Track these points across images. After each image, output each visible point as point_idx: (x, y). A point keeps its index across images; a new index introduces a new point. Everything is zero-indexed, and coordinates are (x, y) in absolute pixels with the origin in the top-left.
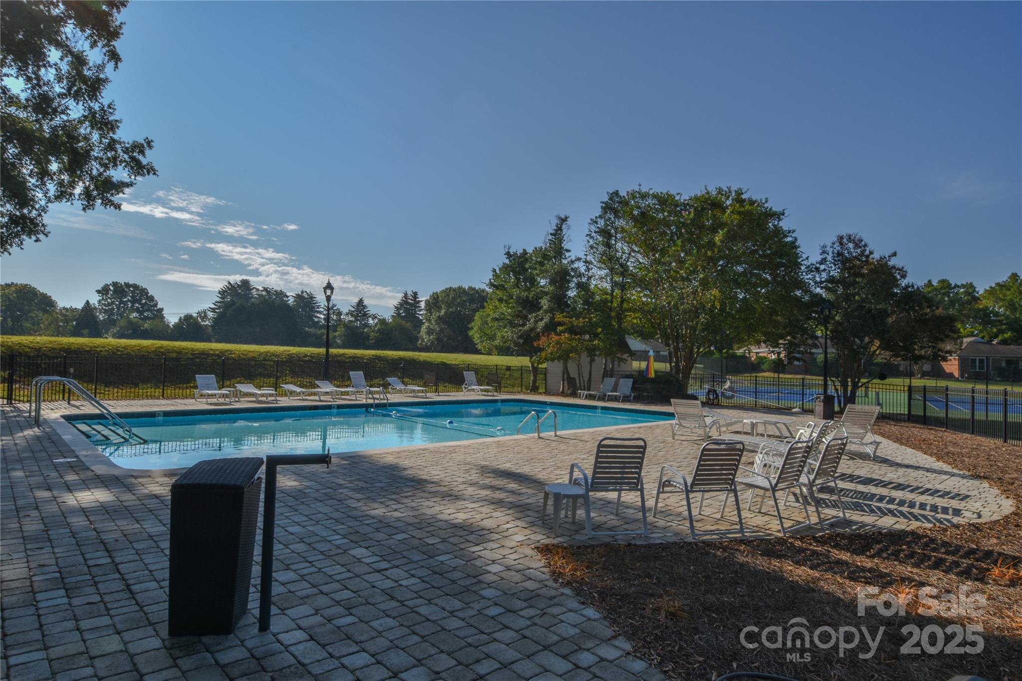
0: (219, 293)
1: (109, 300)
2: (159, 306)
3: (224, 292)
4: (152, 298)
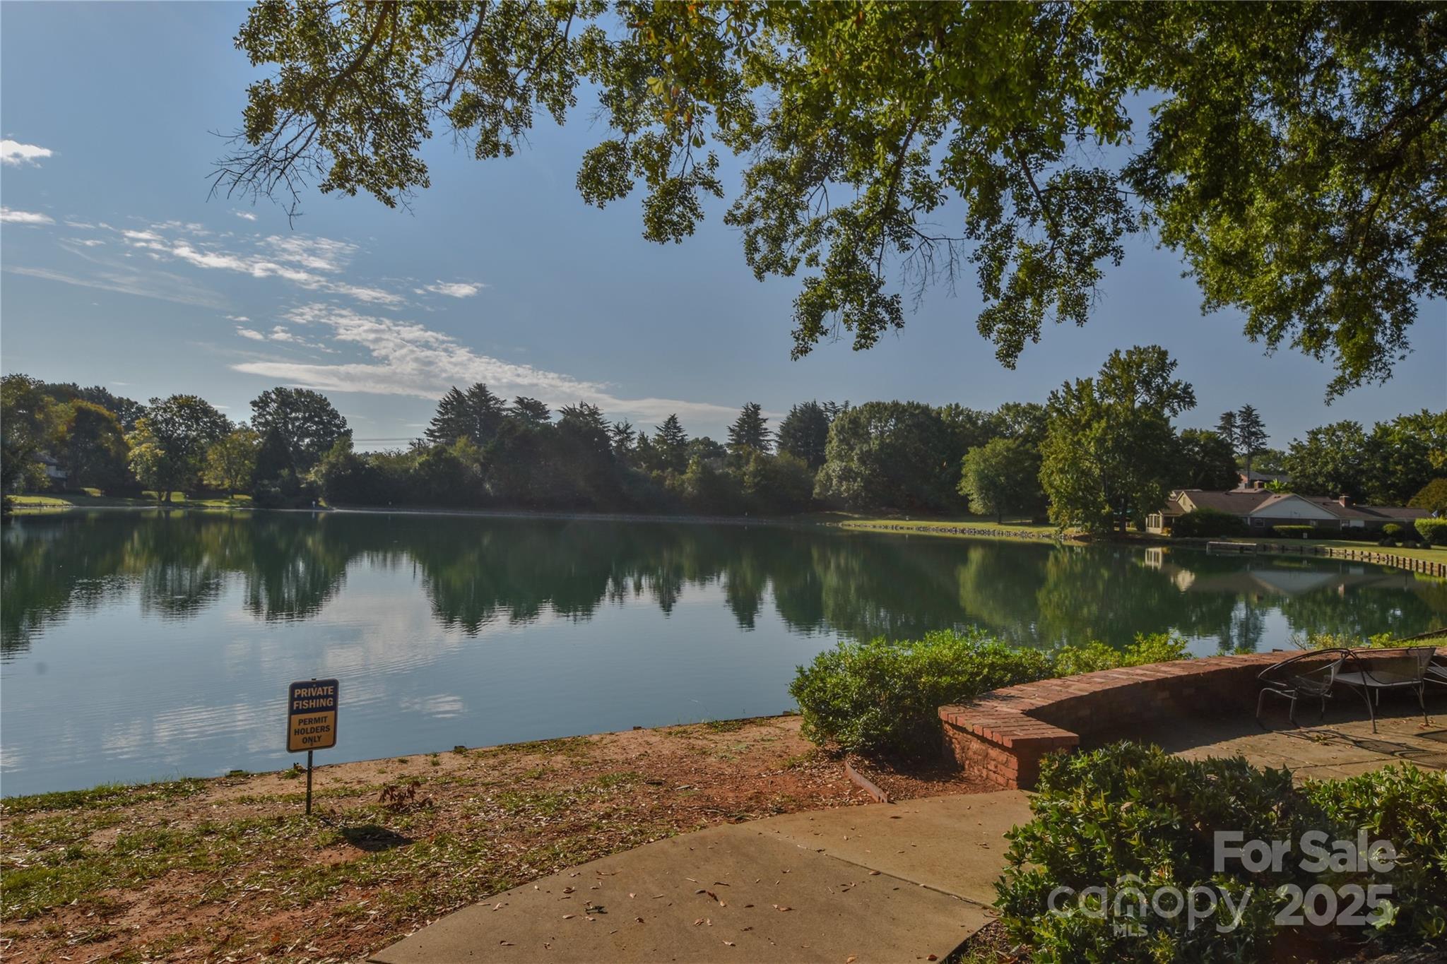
0: (441, 406)
1: (270, 418)
2: (348, 427)
3: (447, 403)
4: (335, 415)
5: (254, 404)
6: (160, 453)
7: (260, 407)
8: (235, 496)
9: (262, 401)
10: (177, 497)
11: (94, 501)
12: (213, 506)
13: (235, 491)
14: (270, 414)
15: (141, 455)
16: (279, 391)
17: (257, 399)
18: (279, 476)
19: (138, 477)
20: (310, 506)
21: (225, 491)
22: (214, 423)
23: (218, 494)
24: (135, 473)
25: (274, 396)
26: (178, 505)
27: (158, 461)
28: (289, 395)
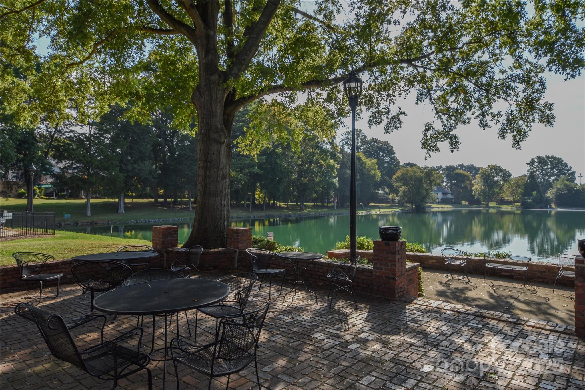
5: (528, 164)
6: (483, 187)
7: (530, 165)
8: (516, 204)
9: (531, 162)
10: (491, 204)
11: (465, 206)
12: (505, 208)
13: (515, 201)
14: (535, 168)
15: (476, 189)
16: (539, 158)
17: (529, 162)
18: (532, 195)
19: (476, 197)
20: (547, 208)
21: (511, 201)
22: (505, 174)
23: (508, 203)
24: (475, 195)
25: (536, 160)
26: (493, 208)
27: (482, 190)
28: (543, 159)
